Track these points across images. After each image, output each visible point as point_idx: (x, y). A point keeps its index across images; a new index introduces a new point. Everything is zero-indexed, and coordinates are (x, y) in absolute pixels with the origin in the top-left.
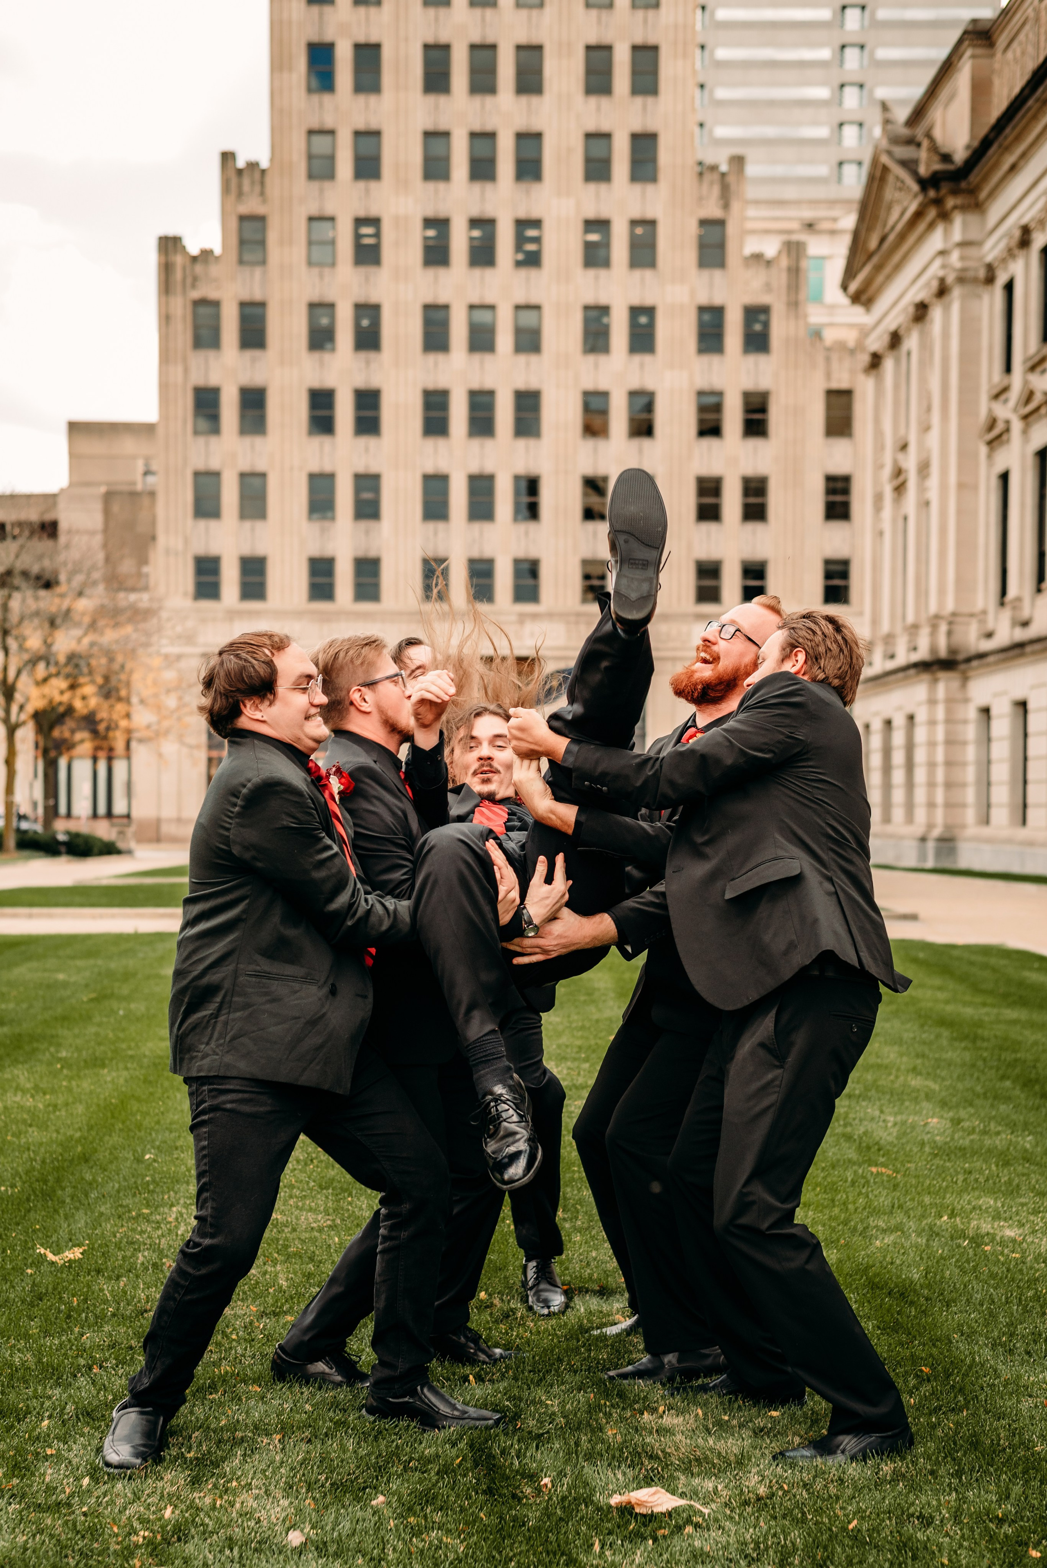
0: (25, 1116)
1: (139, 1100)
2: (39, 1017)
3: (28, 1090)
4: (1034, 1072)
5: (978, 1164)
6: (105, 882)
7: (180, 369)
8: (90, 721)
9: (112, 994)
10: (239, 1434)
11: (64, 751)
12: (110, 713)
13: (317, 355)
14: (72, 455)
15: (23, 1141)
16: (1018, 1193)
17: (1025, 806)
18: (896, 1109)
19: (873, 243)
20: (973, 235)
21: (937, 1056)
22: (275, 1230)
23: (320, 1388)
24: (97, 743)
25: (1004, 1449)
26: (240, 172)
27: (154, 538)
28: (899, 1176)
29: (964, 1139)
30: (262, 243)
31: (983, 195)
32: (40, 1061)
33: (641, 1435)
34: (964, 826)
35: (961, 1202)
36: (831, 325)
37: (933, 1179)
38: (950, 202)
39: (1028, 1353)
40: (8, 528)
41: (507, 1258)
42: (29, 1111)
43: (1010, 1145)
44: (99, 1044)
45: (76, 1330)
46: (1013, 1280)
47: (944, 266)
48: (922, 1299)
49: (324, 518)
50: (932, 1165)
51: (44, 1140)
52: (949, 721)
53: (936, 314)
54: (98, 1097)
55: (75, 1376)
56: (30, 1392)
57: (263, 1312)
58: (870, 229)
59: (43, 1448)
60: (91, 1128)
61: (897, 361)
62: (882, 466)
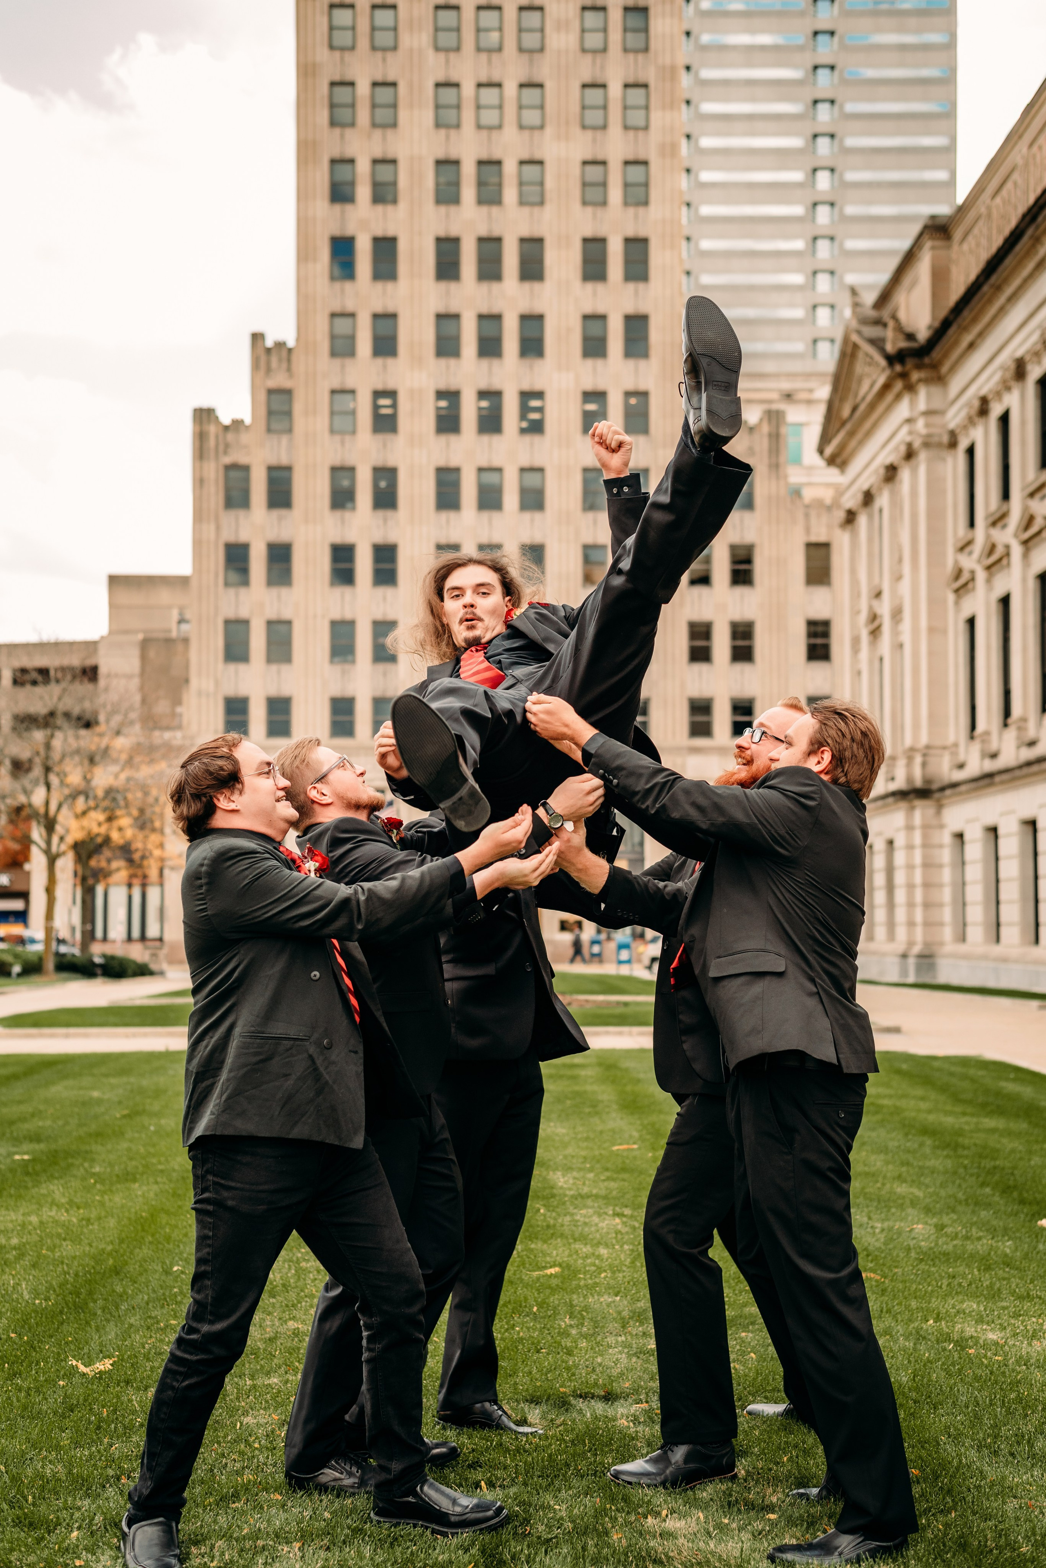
0: (60, 1230)
1: (167, 1213)
2: (75, 1134)
3: (63, 1204)
4: (1012, 1178)
5: (961, 1269)
6: (138, 1003)
7: (212, 527)
8: (126, 851)
9: (144, 1111)
10: (260, 1543)
11: (101, 878)
12: (144, 843)
13: (338, 514)
14: (112, 606)
15: (57, 1254)
16: (999, 1297)
17: (998, 925)
18: (883, 1215)
19: (846, 412)
20: (937, 405)
21: (920, 1164)
22: (296, 1339)
23: (338, 1496)
24: (131, 871)
25: (991, 1550)
26: (268, 351)
27: (187, 681)
28: (887, 1281)
29: (947, 1244)
30: (288, 414)
31: (944, 369)
32: (75, 1176)
33: (645, 1539)
34: (941, 944)
35: (946, 1306)
36: (809, 484)
37: (919, 1283)
38: (915, 376)
39: (1012, 1454)
40: (52, 673)
41: (516, 1365)
42: (64, 1225)
43: (991, 1249)
44: (131, 1159)
45: (106, 1440)
46: (996, 1382)
47: (910, 433)
48: (910, 1402)
49: (345, 661)
50: (918, 1270)
51: (78, 1254)
52: (925, 845)
53: (905, 475)
54: (129, 1211)
55: (104, 1487)
56: (60, 1503)
57: (285, 1420)
58: (842, 400)
59: (72, 1559)
60: (122, 1241)
61: (870, 517)
62: (858, 612)
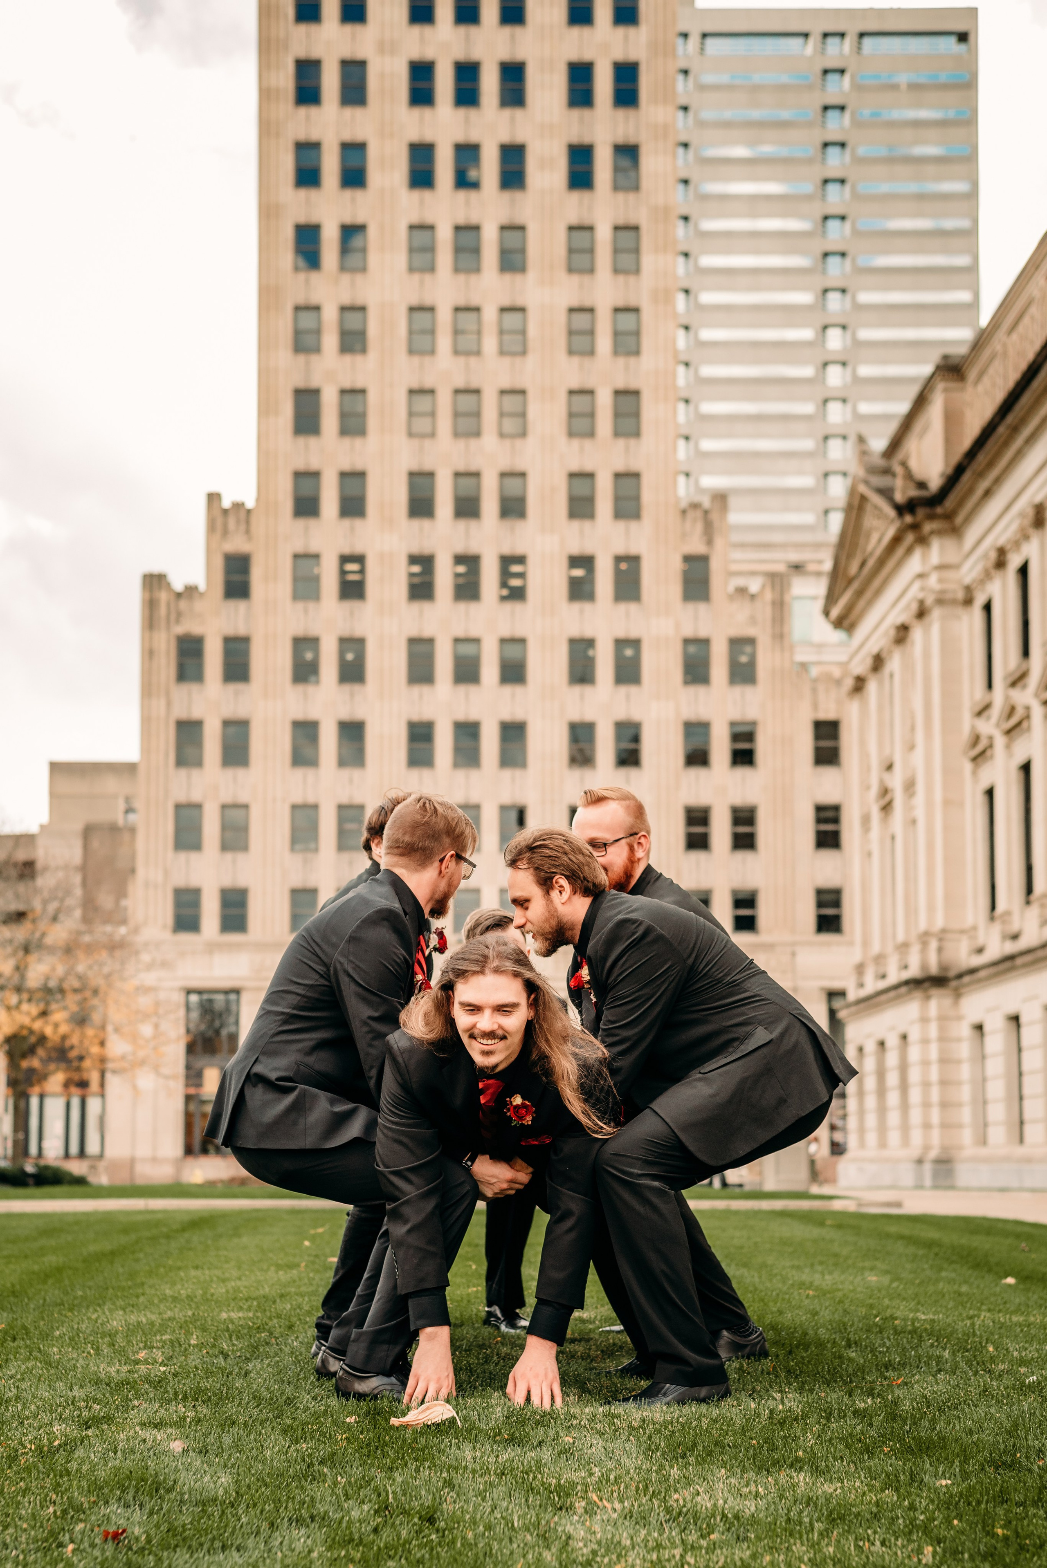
7: (163, 703)
13: (300, 688)
14: (53, 795)
19: (853, 569)
20: (951, 559)
24: (69, 1077)
26: (225, 512)
27: (133, 871)
30: (245, 581)
31: (959, 519)
34: (961, 1147)
38: (928, 527)
47: (923, 589)
49: (307, 850)
52: (942, 1039)
53: (917, 635)
58: (850, 556)
61: (880, 683)
62: (868, 788)
